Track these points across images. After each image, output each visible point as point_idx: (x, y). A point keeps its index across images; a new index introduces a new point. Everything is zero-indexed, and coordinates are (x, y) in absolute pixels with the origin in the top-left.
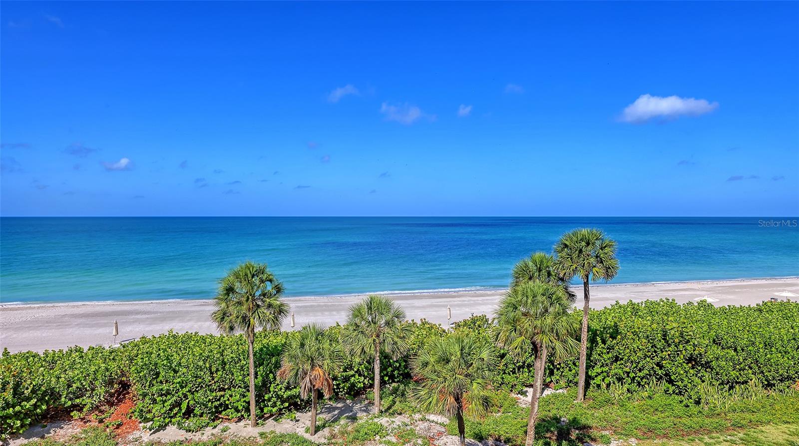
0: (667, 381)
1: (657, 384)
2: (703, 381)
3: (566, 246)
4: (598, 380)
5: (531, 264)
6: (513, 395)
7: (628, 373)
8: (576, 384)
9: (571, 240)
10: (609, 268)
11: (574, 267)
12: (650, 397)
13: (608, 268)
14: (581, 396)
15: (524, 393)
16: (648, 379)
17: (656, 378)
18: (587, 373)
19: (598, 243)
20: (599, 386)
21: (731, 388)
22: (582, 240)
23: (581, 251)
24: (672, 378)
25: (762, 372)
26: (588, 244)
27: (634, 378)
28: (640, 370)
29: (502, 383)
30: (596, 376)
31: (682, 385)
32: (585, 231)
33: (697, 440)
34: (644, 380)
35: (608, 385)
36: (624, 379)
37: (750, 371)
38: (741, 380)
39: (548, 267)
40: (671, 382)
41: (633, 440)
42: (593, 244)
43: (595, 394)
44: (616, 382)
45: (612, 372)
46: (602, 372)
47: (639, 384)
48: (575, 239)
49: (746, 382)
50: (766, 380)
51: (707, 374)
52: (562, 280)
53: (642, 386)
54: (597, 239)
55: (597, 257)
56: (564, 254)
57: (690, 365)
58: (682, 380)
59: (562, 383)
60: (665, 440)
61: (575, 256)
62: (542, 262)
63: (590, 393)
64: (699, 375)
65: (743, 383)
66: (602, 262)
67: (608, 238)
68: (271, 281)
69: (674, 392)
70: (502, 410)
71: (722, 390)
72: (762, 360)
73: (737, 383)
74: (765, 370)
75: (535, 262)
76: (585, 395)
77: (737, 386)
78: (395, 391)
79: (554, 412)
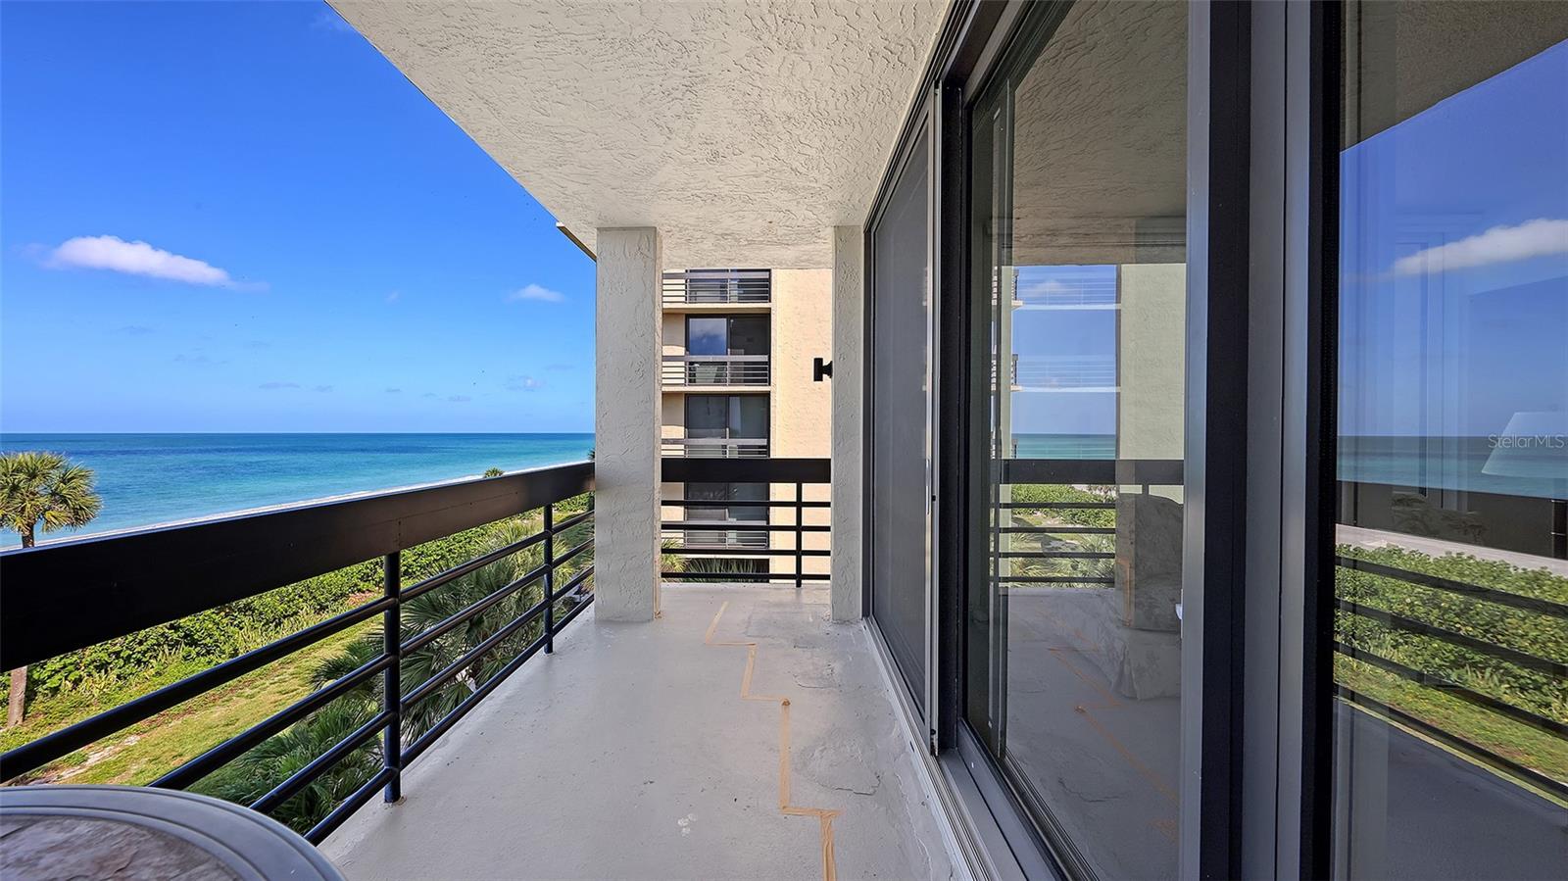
0: (186, 644)
1: (170, 653)
2: (241, 629)
4: (54, 681)
7: (117, 654)
10: (81, 509)
12: (158, 674)
13: (76, 511)
14: (16, 716)
16: (155, 650)
17: (169, 645)
18: (29, 677)
19: (55, 474)
20: (55, 689)
21: (280, 624)
22: (18, 471)
23: (15, 488)
24: (196, 637)
25: (314, 597)
26: (33, 476)
27: (129, 656)
28: (141, 643)
30: (49, 677)
31: (211, 641)
32: (24, 457)
33: (234, 698)
34: (148, 655)
35: (77, 682)
36: (110, 663)
37: (301, 600)
38: (290, 612)
40: (194, 643)
41: (129, 740)
42: (45, 475)
43: (50, 703)
44: (94, 673)
45: (86, 660)
46: (65, 666)
47: (139, 662)
49: (296, 613)
50: (318, 605)
51: (247, 620)
53: (145, 663)
54: (53, 467)
55: (53, 494)
57: (223, 614)
58: (210, 636)
60: (185, 718)
63: (37, 706)
64: (235, 623)
65: (292, 616)
66: (65, 501)
67: (75, 465)
69: (198, 654)
71: (266, 630)
73: (285, 617)
74: (317, 594)
76: (25, 713)
77: (286, 621)
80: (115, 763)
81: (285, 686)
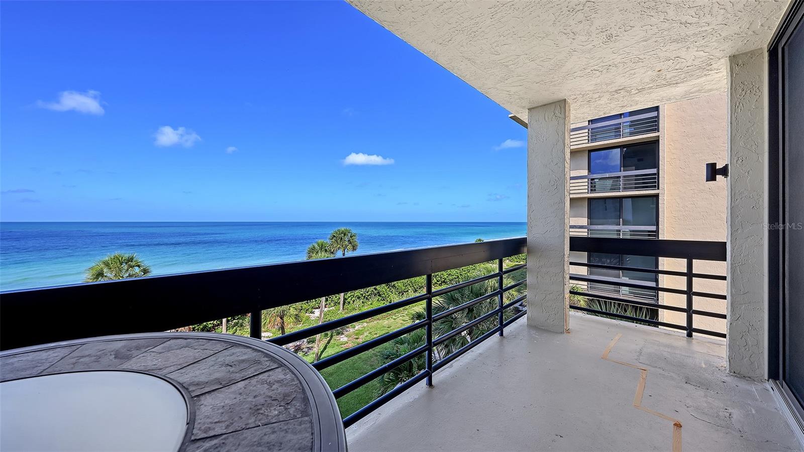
0: (378, 296)
2: (392, 293)
3: (334, 236)
4: (349, 300)
5: (316, 246)
6: (307, 314)
7: (362, 294)
8: (339, 303)
9: (337, 233)
11: (338, 246)
12: (371, 304)
13: (353, 246)
14: (342, 309)
15: (313, 313)
16: (371, 296)
17: (374, 295)
18: (344, 297)
19: (349, 235)
20: (349, 302)
21: (403, 294)
22: (342, 233)
23: (341, 239)
24: (381, 293)
26: (345, 235)
27: (365, 296)
28: (367, 292)
29: (301, 310)
31: (385, 296)
32: (343, 229)
33: (391, 319)
34: (369, 297)
35: (354, 301)
36: (361, 297)
38: (406, 290)
39: (325, 247)
40: (380, 295)
41: (365, 324)
42: (347, 235)
43: (348, 306)
44: (357, 299)
45: (356, 295)
46: (351, 296)
47: (367, 298)
48: (338, 233)
49: (408, 291)
50: (415, 289)
51: (394, 291)
52: (332, 253)
54: (349, 232)
55: (349, 241)
56: (333, 240)
57: (387, 287)
58: (384, 294)
59: (332, 304)
60: (378, 321)
61: (339, 241)
62: (322, 245)
63: (346, 307)
64: (391, 291)
66: (351, 243)
67: (354, 231)
68: (139, 266)
69: (381, 300)
70: (302, 323)
71: (399, 296)
72: (413, 281)
73: (405, 292)
74: (414, 285)
75: (319, 246)
76: (343, 308)
79: (328, 318)
80: (361, 330)
81: (404, 318)
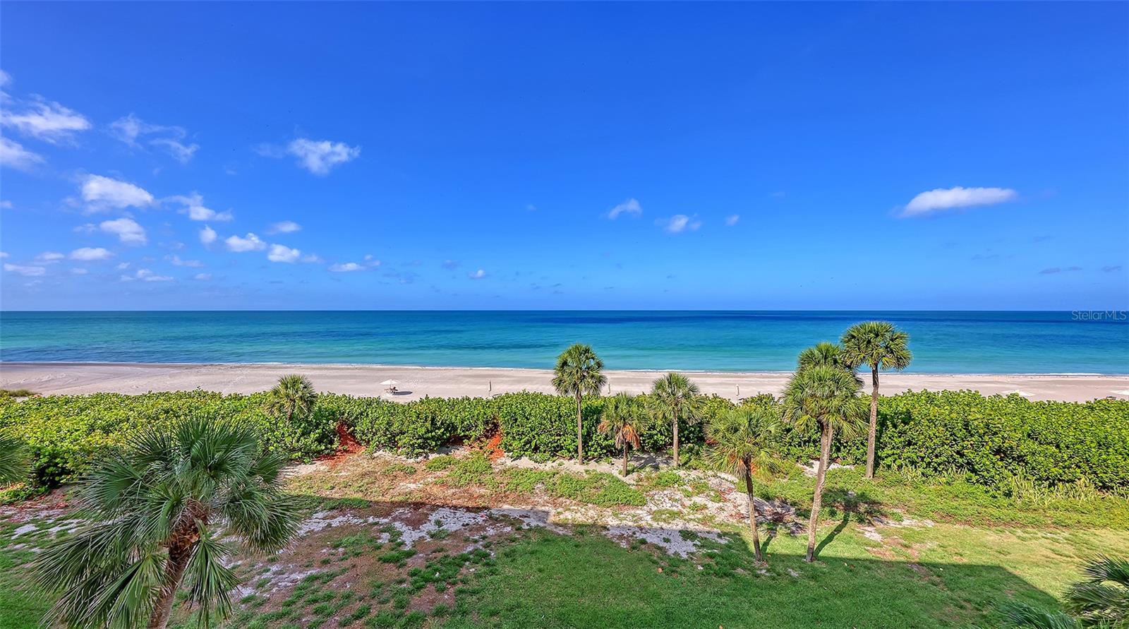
0: (969, 470)
1: (957, 472)
2: (1015, 475)
3: (853, 337)
4: (889, 461)
5: (816, 352)
6: (799, 465)
7: (923, 458)
8: (865, 462)
9: (859, 331)
10: (901, 358)
11: (862, 356)
12: (949, 483)
13: (898, 359)
14: (870, 473)
15: (811, 465)
16: (946, 465)
17: (956, 465)
18: (876, 453)
19: (888, 335)
20: (889, 466)
21: (1052, 484)
22: (870, 332)
23: (869, 342)
24: (976, 467)
25: (1095, 473)
26: (877, 335)
27: (929, 463)
28: (937, 456)
29: (788, 454)
30: (886, 457)
31: (988, 475)
32: (873, 324)
33: (1007, 532)
34: (942, 466)
35: (900, 467)
36: (918, 463)
37: (1078, 470)
38: (1065, 477)
39: (834, 355)
40: (974, 471)
41: (929, 521)
42: (882, 336)
43: (885, 473)
44: (909, 465)
45: (905, 455)
46: (893, 454)
47: (935, 469)
48: (862, 331)
49: (1072, 481)
50: (1101, 482)
51: (1020, 469)
52: (849, 367)
53: (939, 471)
54: (887, 331)
55: (887, 347)
56: (851, 344)
57: (998, 457)
58: (988, 471)
59: (850, 460)
60: (967, 527)
61: (863, 346)
62: (828, 350)
63: (880, 471)
64: (1009, 468)
65: (1068, 482)
66: (892, 353)
67: (898, 330)
69: (978, 481)
70: (788, 477)
71: (1040, 485)
72: (1094, 460)
73: (1059, 480)
74: (1099, 470)
75: (820, 351)
76: (874, 473)
77: (1060, 484)
78: (691, 450)
79: (842, 485)
80: (918, 533)
